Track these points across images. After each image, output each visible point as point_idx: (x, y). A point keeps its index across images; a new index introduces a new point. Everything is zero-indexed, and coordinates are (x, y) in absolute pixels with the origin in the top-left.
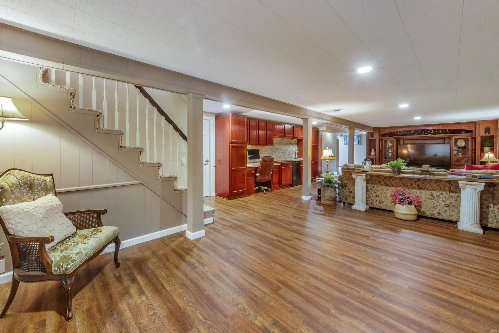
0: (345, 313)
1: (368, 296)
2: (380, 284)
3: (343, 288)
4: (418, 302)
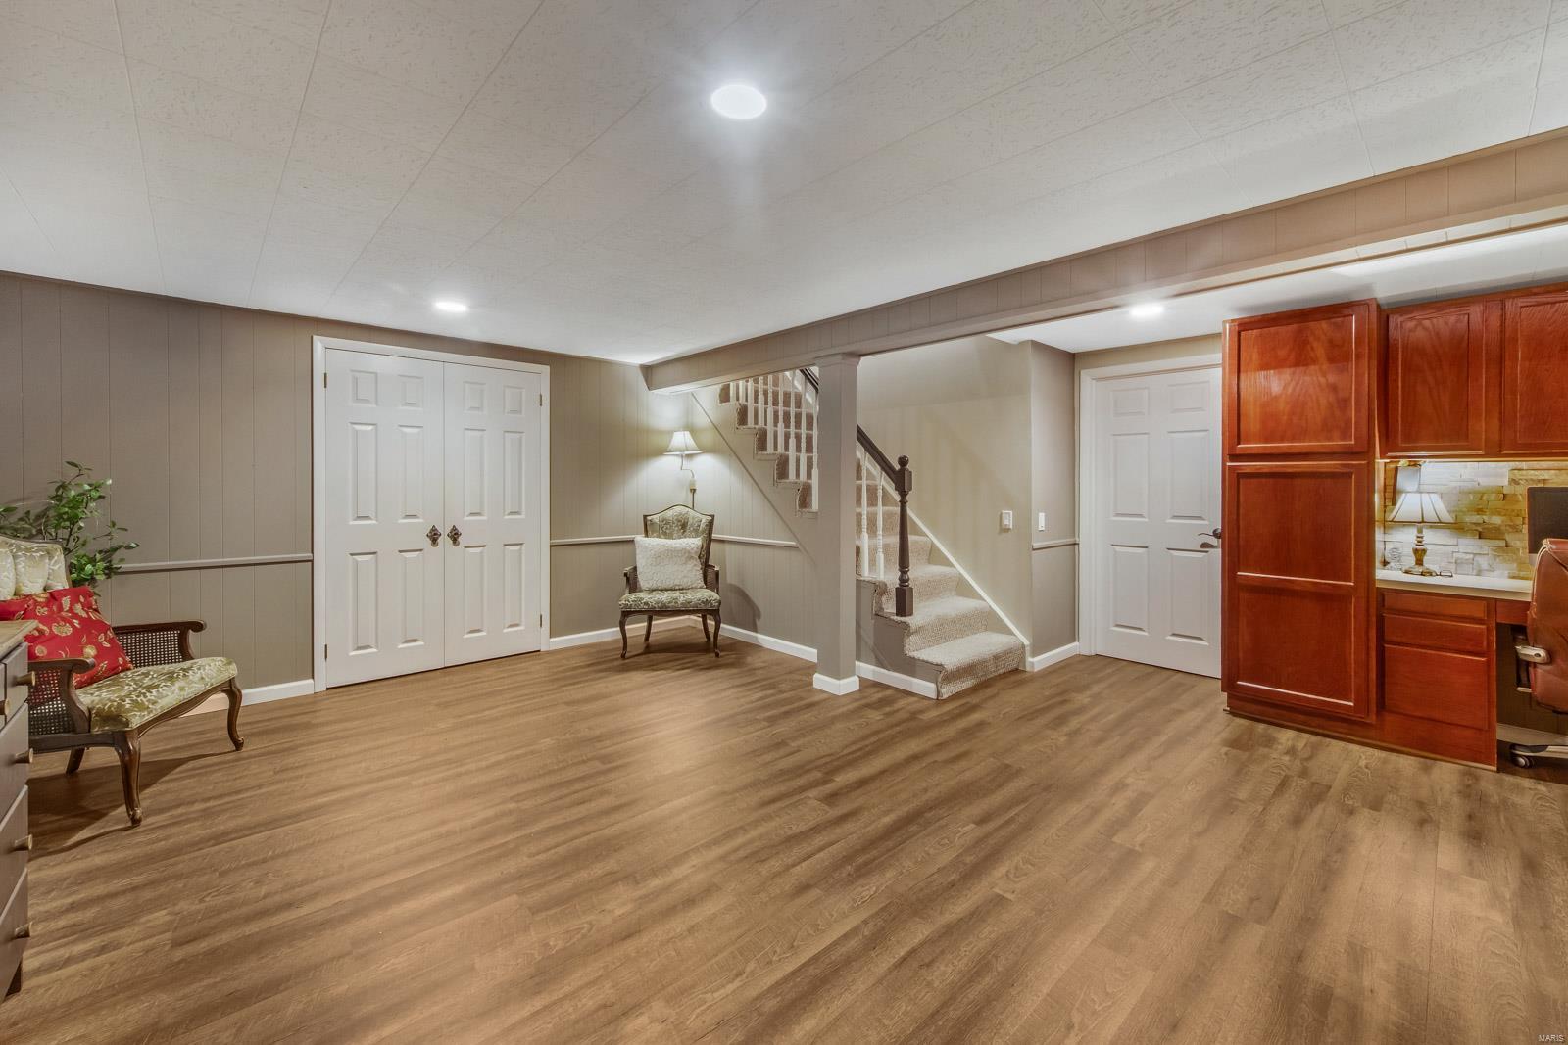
0: (497, 817)
1: (511, 865)
2: (530, 908)
3: (561, 837)
4: (420, 948)
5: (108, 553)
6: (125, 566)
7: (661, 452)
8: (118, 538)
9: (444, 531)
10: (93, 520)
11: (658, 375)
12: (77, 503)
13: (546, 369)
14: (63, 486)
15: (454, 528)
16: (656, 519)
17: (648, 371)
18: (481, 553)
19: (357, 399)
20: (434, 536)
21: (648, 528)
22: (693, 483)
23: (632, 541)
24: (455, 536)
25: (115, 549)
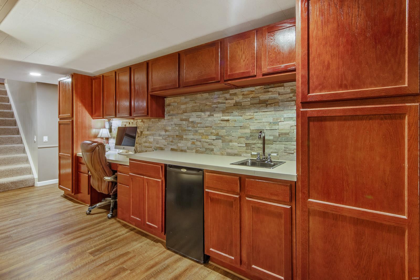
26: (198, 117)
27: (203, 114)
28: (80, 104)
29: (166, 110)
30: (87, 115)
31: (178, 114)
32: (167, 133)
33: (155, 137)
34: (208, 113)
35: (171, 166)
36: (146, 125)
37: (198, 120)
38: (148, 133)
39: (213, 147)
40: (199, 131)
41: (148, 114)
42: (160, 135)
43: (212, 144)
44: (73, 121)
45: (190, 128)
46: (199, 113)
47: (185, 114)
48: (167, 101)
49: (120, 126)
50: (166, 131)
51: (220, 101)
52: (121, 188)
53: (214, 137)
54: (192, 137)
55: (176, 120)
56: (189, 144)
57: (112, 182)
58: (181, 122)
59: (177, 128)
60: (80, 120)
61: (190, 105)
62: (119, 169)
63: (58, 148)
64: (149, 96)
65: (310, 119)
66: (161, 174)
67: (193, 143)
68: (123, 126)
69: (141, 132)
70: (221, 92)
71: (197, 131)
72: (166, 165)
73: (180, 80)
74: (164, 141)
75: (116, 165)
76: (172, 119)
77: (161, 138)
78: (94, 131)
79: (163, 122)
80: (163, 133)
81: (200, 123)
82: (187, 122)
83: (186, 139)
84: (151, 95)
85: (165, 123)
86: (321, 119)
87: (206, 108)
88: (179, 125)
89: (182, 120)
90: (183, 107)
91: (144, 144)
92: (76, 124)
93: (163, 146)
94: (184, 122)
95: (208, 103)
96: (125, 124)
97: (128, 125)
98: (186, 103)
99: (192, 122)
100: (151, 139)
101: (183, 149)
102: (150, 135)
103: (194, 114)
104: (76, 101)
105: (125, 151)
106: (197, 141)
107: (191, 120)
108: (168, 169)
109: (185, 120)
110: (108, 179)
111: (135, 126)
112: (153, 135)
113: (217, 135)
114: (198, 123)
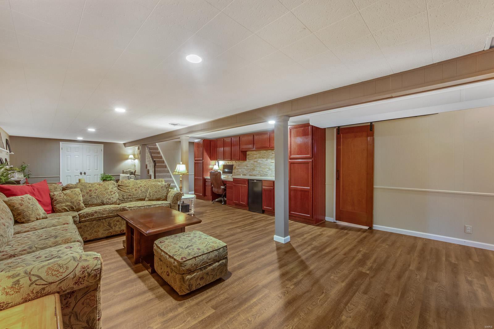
5: (28, 175)
6: (30, 177)
7: (127, 159)
8: (30, 173)
9: (83, 173)
10: (26, 170)
11: (127, 145)
12: (25, 167)
13: (103, 145)
14: (22, 165)
15: (85, 172)
16: (125, 171)
17: (125, 144)
18: (90, 177)
19: (67, 152)
20: (81, 173)
21: (123, 173)
22: (135, 164)
23: (119, 175)
24: (85, 173)
25: (29, 174)
26: (261, 160)
27: (263, 159)
28: (206, 154)
29: (247, 157)
30: (209, 159)
31: (253, 159)
32: (248, 168)
33: (242, 170)
34: (265, 159)
35: (250, 180)
36: (238, 164)
37: (261, 162)
38: (238, 167)
39: (267, 173)
40: (262, 167)
41: (240, 159)
42: (244, 169)
43: (267, 172)
44: (203, 162)
45: (258, 166)
46: (262, 159)
47: (256, 159)
48: (248, 153)
49: (224, 164)
50: (247, 167)
51: (270, 154)
52: (228, 191)
53: (268, 169)
54: (259, 169)
55: (252, 162)
56: (257, 173)
57: (224, 189)
58: (254, 163)
59: (252, 165)
60: (206, 161)
61: (258, 155)
62: (227, 183)
63: (194, 175)
64: (240, 151)
65: (291, 163)
66: (247, 183)
67: (259, 172)
68: (226, 164)
69: (235, 167)
70: (271, 151)
71: (261, 167)
72: (248, 179)
73: (254, 140)
74: (246, 171)
75: (226, 181)
76: (250, 161)
77: (244, 170)
78: (211, 167)
79: (245, 163)
80: (246, 167)
81: (262, 163)
82: (257, 163)
83: (256, 170)
84: (241, 151)
85: (246, 163)
86: (294, 163)
87: (265, 157)
88: (253, 164)
89: (254, 162)
90: (255, 156)
91: (236, 173)
92: (205, 163)
93: (246, 174)
94: (255, 163)
95: (266, 155)
96: (226, 163)
97: (228, 164)
98: (256, 154)
99: (259, 163)
100: (240, 170)
101: (255, 174)
102: (239, 168)
103: (260, 159)
104: (205, 152)
105: (227, 176)
106: (261, 171)
107: (258, 162)
108: (249, 181)
109: (256, 162)
110: (222, 187)
111: (232, 164)
112: (241, 168)
113: (269, 168)
114: (261, 163)
